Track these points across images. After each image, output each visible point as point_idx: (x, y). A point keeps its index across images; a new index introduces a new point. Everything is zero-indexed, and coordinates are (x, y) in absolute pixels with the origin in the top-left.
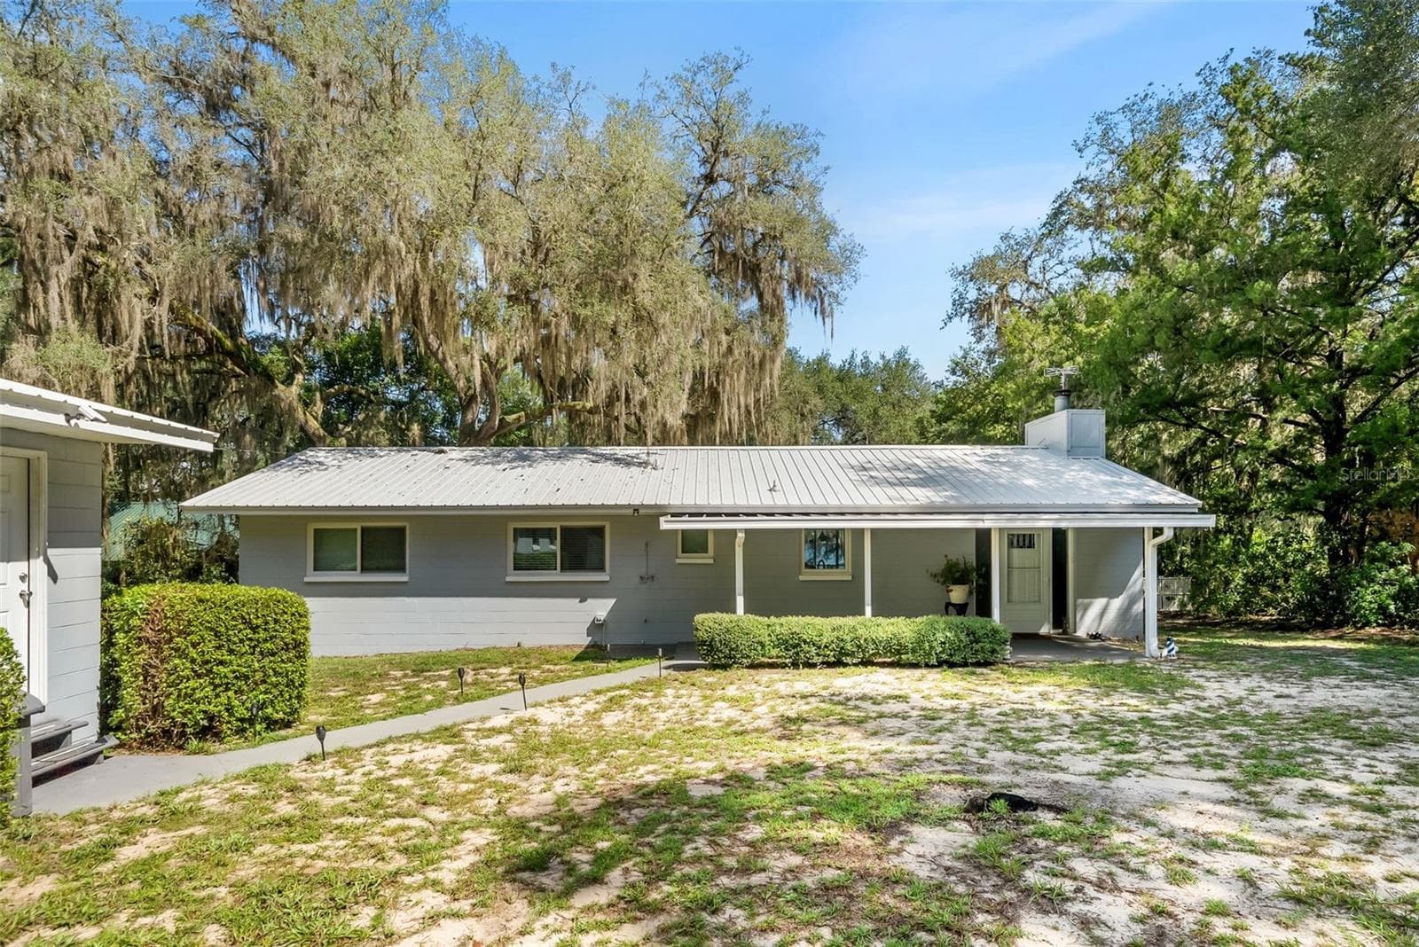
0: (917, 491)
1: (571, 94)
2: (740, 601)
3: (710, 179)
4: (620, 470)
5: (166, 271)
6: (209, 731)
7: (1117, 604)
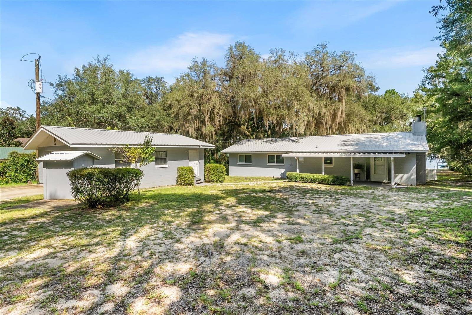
2: (298, 170)
5: (221, 112)
6: (213, 181)
7: (406, 176)
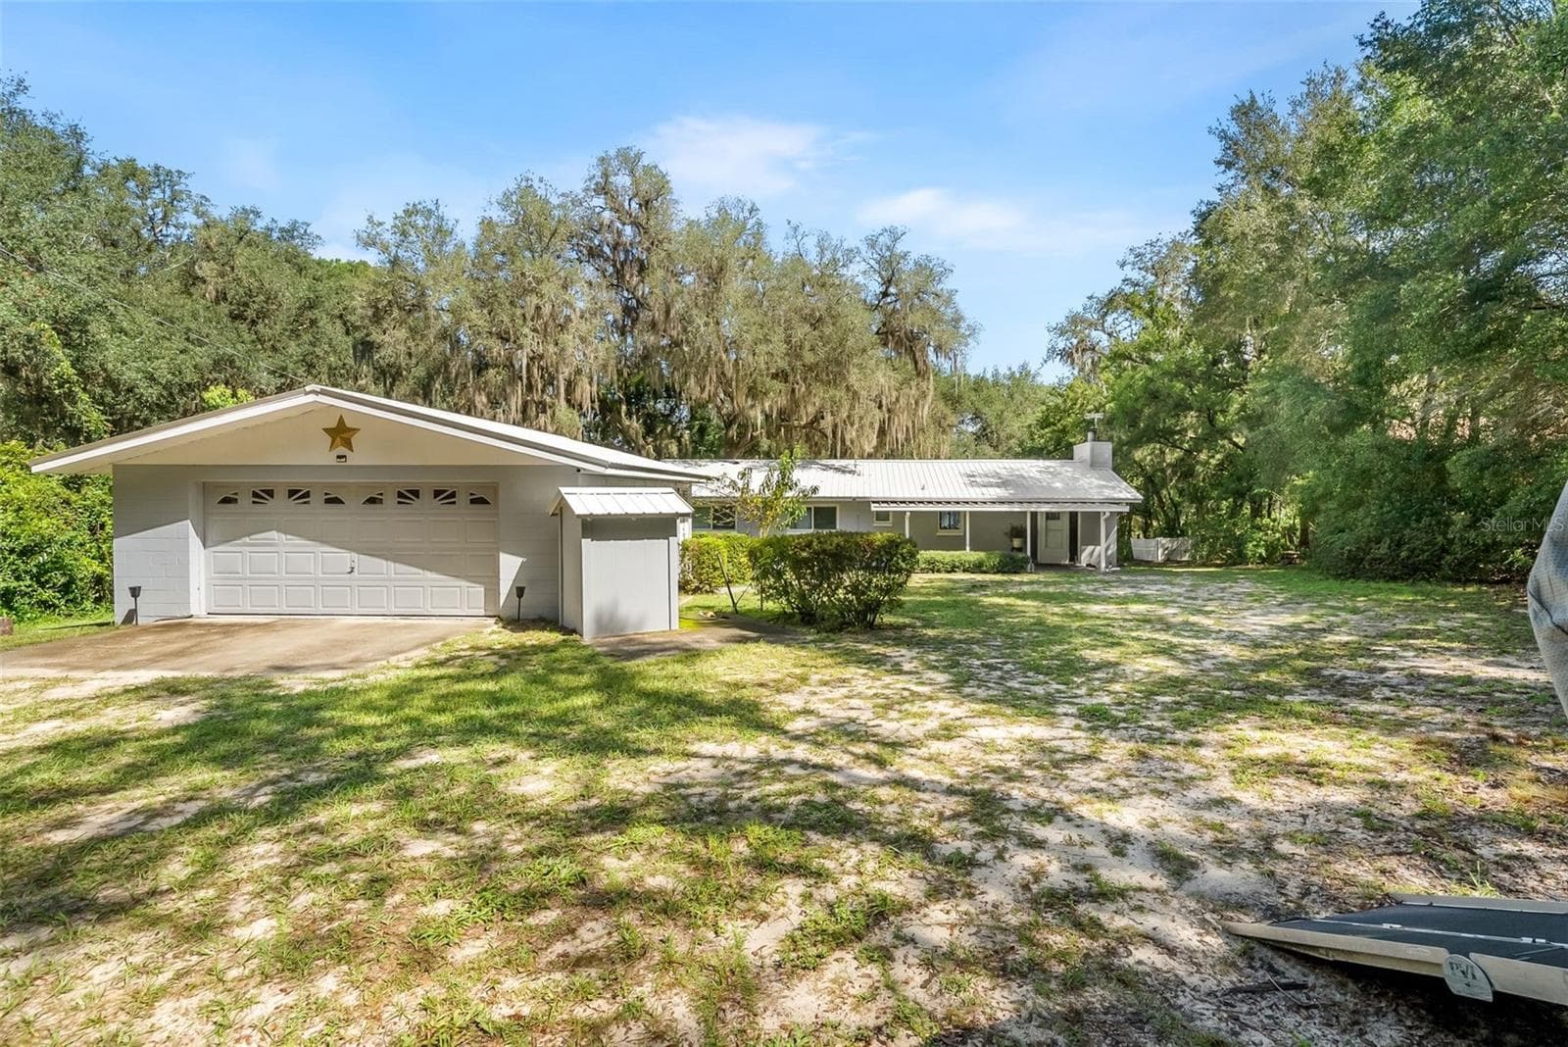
0: (998, 490)
1: (799, 238)
3: (885, 294)
4: (838, 475)
